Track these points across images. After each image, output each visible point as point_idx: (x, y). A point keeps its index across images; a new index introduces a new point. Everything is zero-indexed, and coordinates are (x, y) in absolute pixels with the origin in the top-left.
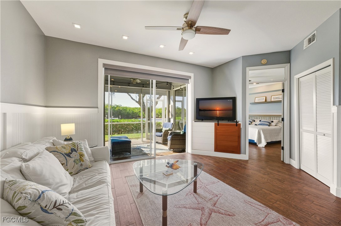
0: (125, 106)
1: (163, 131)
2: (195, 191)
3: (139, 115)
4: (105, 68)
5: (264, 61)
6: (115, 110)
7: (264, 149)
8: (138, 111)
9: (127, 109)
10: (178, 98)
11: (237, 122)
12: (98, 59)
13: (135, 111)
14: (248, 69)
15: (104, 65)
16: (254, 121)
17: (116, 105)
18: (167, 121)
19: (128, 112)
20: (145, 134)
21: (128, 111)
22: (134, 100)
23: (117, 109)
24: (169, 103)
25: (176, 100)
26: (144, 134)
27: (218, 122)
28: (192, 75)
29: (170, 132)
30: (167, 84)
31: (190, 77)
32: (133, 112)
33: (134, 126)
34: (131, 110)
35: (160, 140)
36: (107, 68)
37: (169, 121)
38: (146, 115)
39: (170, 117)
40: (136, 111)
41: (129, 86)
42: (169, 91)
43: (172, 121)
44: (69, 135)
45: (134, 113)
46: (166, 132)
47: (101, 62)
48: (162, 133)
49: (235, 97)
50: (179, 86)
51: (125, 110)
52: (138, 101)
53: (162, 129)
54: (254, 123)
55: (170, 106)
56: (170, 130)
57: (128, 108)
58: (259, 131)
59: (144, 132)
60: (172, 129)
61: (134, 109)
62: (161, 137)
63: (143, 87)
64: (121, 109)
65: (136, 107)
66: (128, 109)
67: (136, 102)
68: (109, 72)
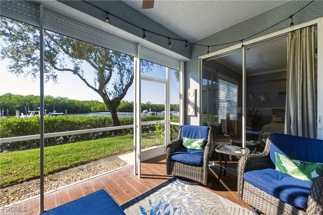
0: (72, 99)
6: (59, 103)
17: (60, 98)
19: (76, 106)
21: (76, 104)
22: (91, 87)
23: (62, 101)
30: (170, 43)
34: (80, 104)
45: (84, 107)
51: (73, 103)
57: (76, 101)
64: (67, 102)
66: (76, 103)
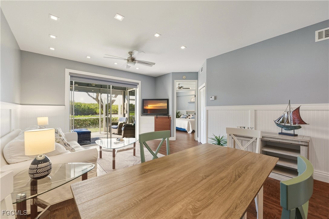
1: (119, 124)
2: (134, 155)
3: (96, 111)
4: (70, 76)
5: (184, 77)
7: (191, 134)
8: (95, 107)
9: (81, 105)
10: (131, 97)
11: (169, 116)
12: (65, 69)
13: (91, 107)
14: (175, 81)
15: (70, 73)
16: (190, 116)
18: (122, 116)
20: (103, 129)
21: (82, 107)
24: (124, 102)
25: (130, 98)
26: (101, 128)
27: (157, 116)
28: (140, 82)
29: (124, 124)
31: (138, 84)
32: (89, 108)
33: (91, 122)
35: (116, 131)
36: (72, 76)
37: (124, 116)
38: (104, 112)
39: (125, 112)
40: (93, 107)
41: (88, 86)
42: (124, 92)
43: (127, 116)
44: (44, 125)
46: (121, 124)
47: (68, 71)
48: (118, 126)
49: (168, 99)
50: (131, 88)
52: (95, 97)
53: (118, 123)
54: (189, 117)
55: (125, 103)
56: (124, 123)
58: (188, 122)
59: (102, 127)
60: (126, 122)
61: (89, 104)
62: (117, 129)
63: (101, 88)
65: (93, 103)
67: (94, 98)
68: (74, 78)
